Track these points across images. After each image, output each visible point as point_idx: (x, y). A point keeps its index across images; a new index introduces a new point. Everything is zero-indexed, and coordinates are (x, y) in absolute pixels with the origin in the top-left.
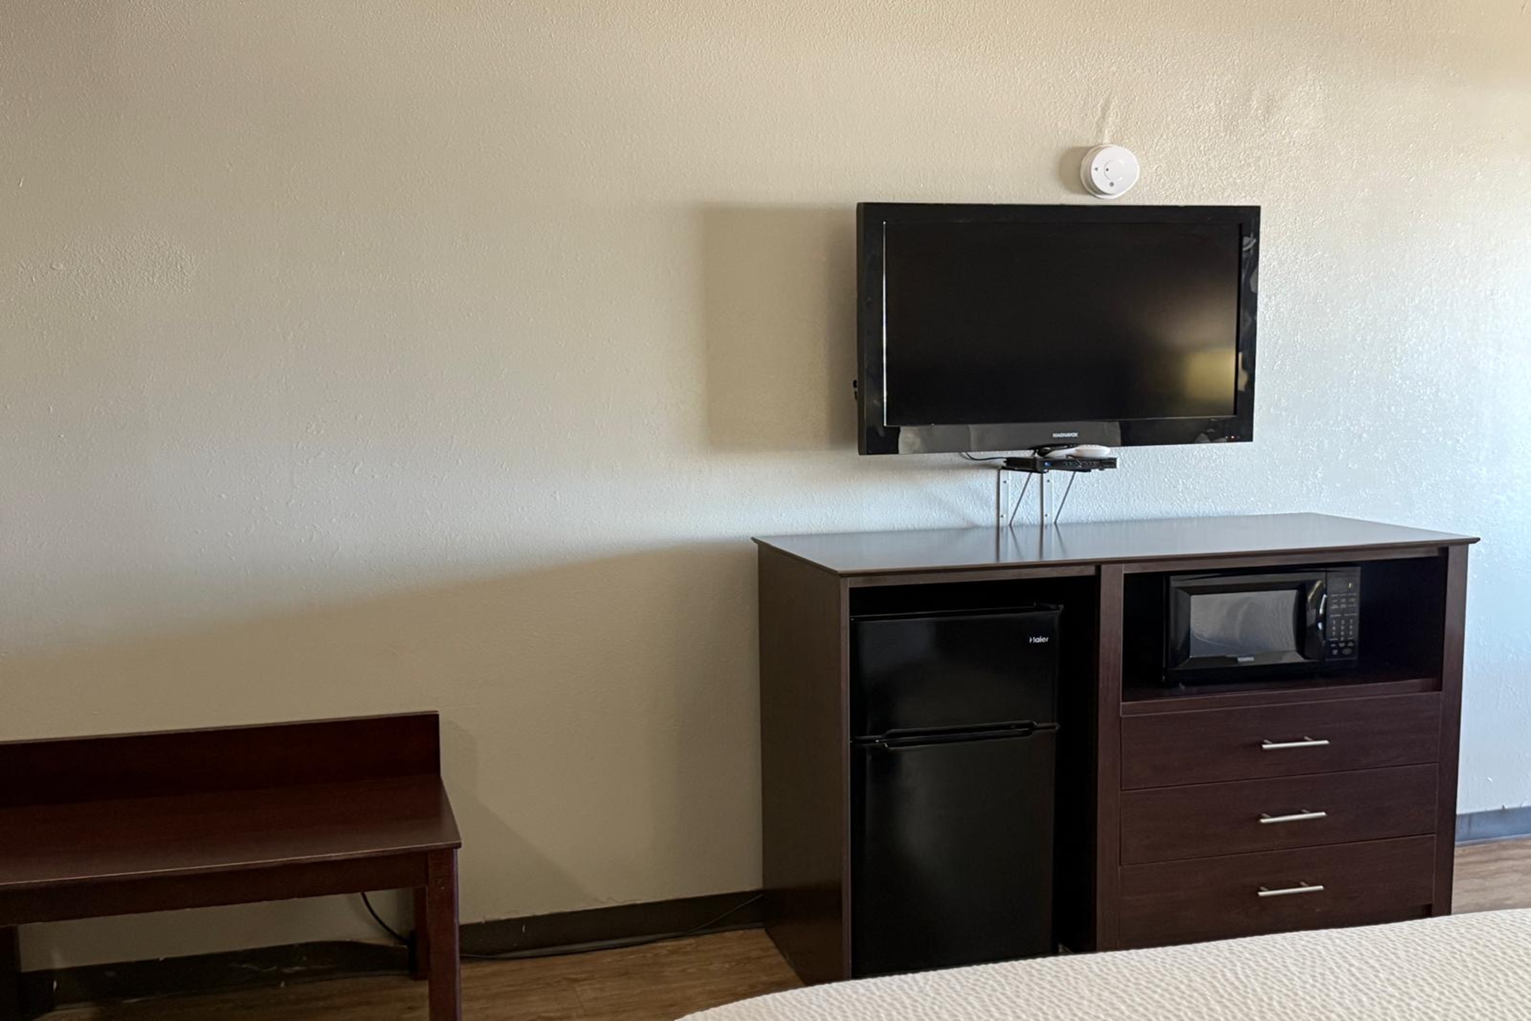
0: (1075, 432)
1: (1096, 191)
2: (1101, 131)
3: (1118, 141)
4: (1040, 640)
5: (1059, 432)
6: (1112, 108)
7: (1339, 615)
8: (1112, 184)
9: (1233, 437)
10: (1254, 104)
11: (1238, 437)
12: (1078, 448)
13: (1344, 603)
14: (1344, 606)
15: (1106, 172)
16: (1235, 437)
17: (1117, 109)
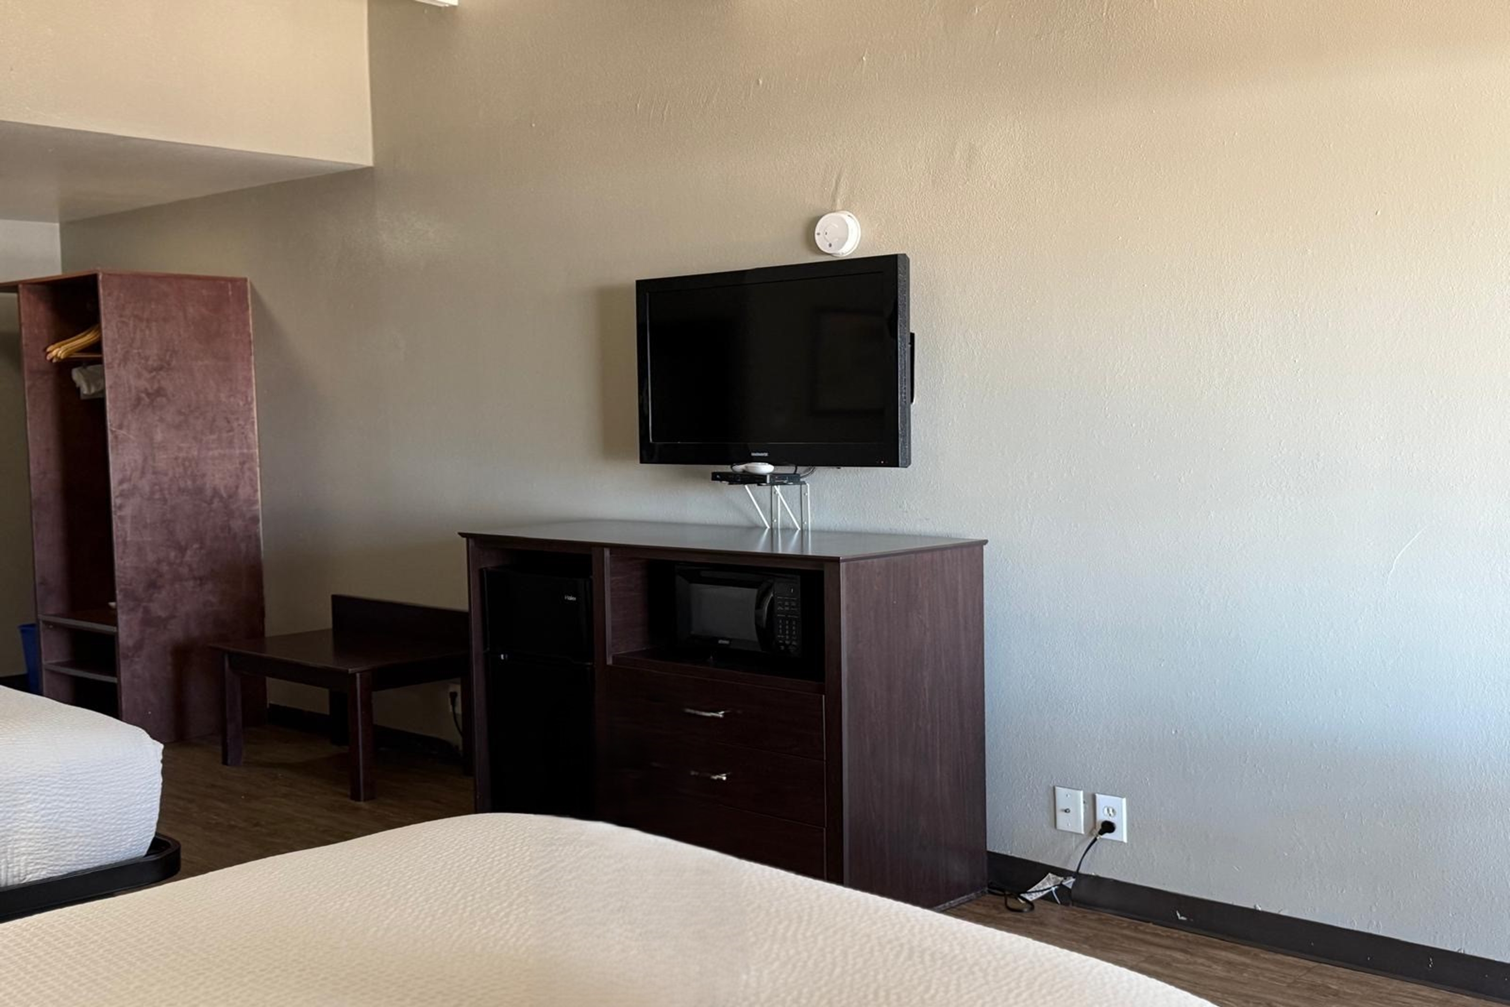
0: (766, 452)
1: (819, 252)
2: (834, 201)
3: (846, 208)
4: (571, 598)
5: (755, 452)
6: (842, 180)
7: (784, 616)
8: (830, 245)
9: (882, 462)
10: (957, 155)
11: (887, 462)
12: (747, 465)
13: (787, 606)
14: (787, 609)
15: (826, 236)
16: (884, 462)
17: (846, 180)
